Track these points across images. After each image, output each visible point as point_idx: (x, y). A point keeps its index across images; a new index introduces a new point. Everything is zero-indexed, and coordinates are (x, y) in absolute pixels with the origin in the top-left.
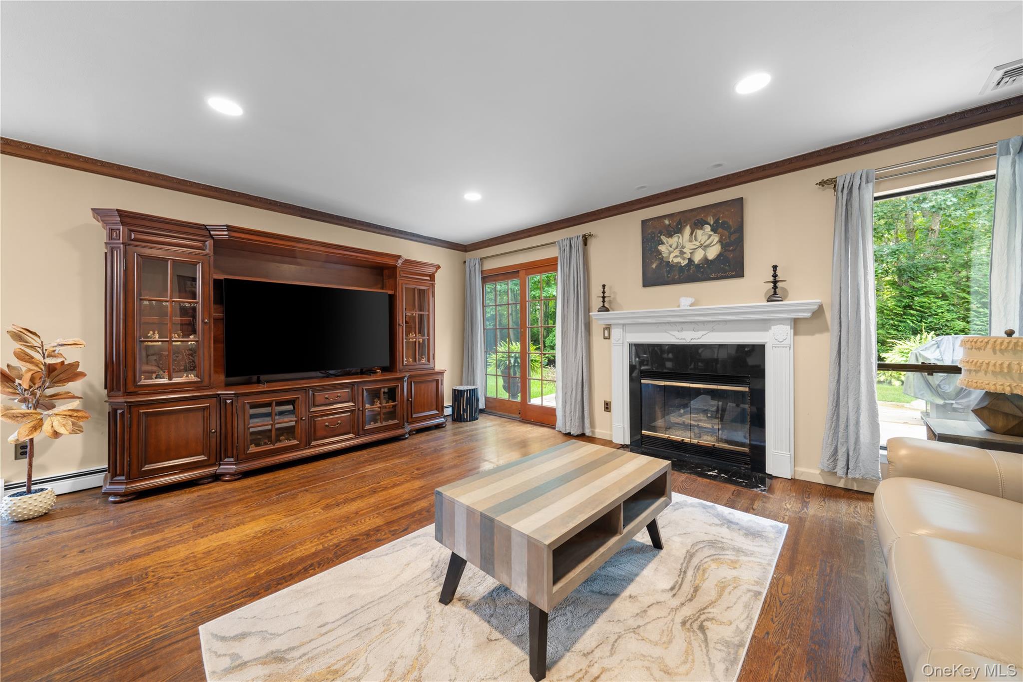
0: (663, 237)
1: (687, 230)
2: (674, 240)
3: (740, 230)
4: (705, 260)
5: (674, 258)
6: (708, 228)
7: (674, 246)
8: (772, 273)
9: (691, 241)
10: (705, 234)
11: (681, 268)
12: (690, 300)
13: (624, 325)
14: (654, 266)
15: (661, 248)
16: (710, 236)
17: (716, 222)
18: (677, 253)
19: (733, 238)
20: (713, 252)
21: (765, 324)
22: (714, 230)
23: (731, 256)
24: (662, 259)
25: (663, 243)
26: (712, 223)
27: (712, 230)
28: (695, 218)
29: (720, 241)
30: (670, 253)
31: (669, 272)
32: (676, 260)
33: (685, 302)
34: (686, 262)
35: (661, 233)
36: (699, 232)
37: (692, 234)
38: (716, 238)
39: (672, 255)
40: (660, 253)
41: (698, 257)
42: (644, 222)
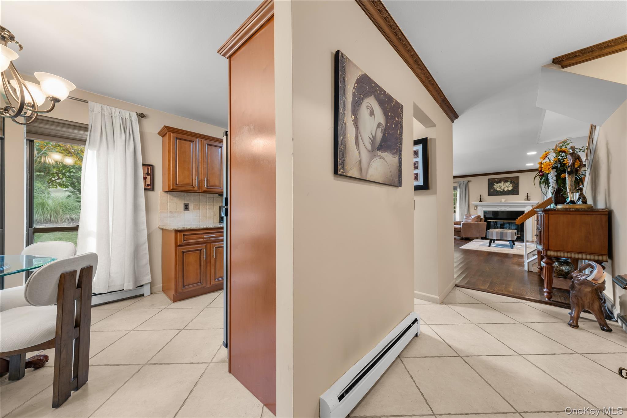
0: (495, 184)
1: (503, 183)
2: (499, 185)
3: (518, 184)
4: (508, 190)
5: (498, 189)
6: (509, 183)
7: (499, 186)
8: (527, 194)
9: (504, 185)
10: (508, 184)
11: (501, 192)
12: (505, 200)
13: (482, 206)
14: (492, 191)
15: (494, 186)
16: (509, 185)
17: (511, 181)
18: (499, 188)
19: (516, 185)
20: (510, 189)
21: (525, 206)
22: (511, 183)
23: (515, 190)
24: (495, 189)
25: (495, 185)
26: (510, 181)
27: (510, 183)
28: (506, 180)
29: (512, 186)
30: (497, 188)
31: (497, 193)
32: (499, 190)
33: (503, 201)
34: (502, 190)
35: (494, 182)
36: (506, 184)
37: (504, 183)
38: (511, 185)
39: (498, 188)
40: (494, 187)
41: (506, 189)
42: (489, 179)
